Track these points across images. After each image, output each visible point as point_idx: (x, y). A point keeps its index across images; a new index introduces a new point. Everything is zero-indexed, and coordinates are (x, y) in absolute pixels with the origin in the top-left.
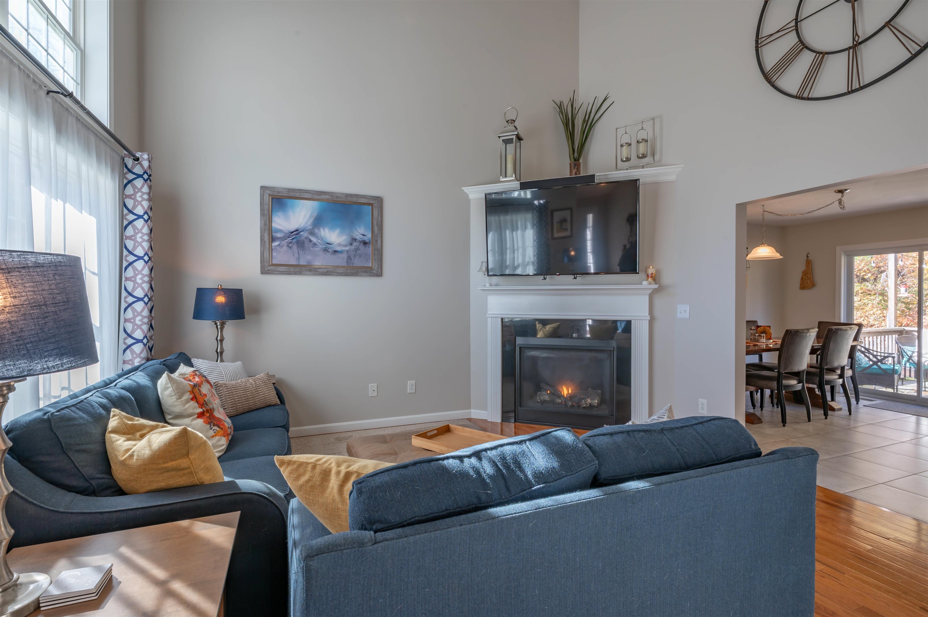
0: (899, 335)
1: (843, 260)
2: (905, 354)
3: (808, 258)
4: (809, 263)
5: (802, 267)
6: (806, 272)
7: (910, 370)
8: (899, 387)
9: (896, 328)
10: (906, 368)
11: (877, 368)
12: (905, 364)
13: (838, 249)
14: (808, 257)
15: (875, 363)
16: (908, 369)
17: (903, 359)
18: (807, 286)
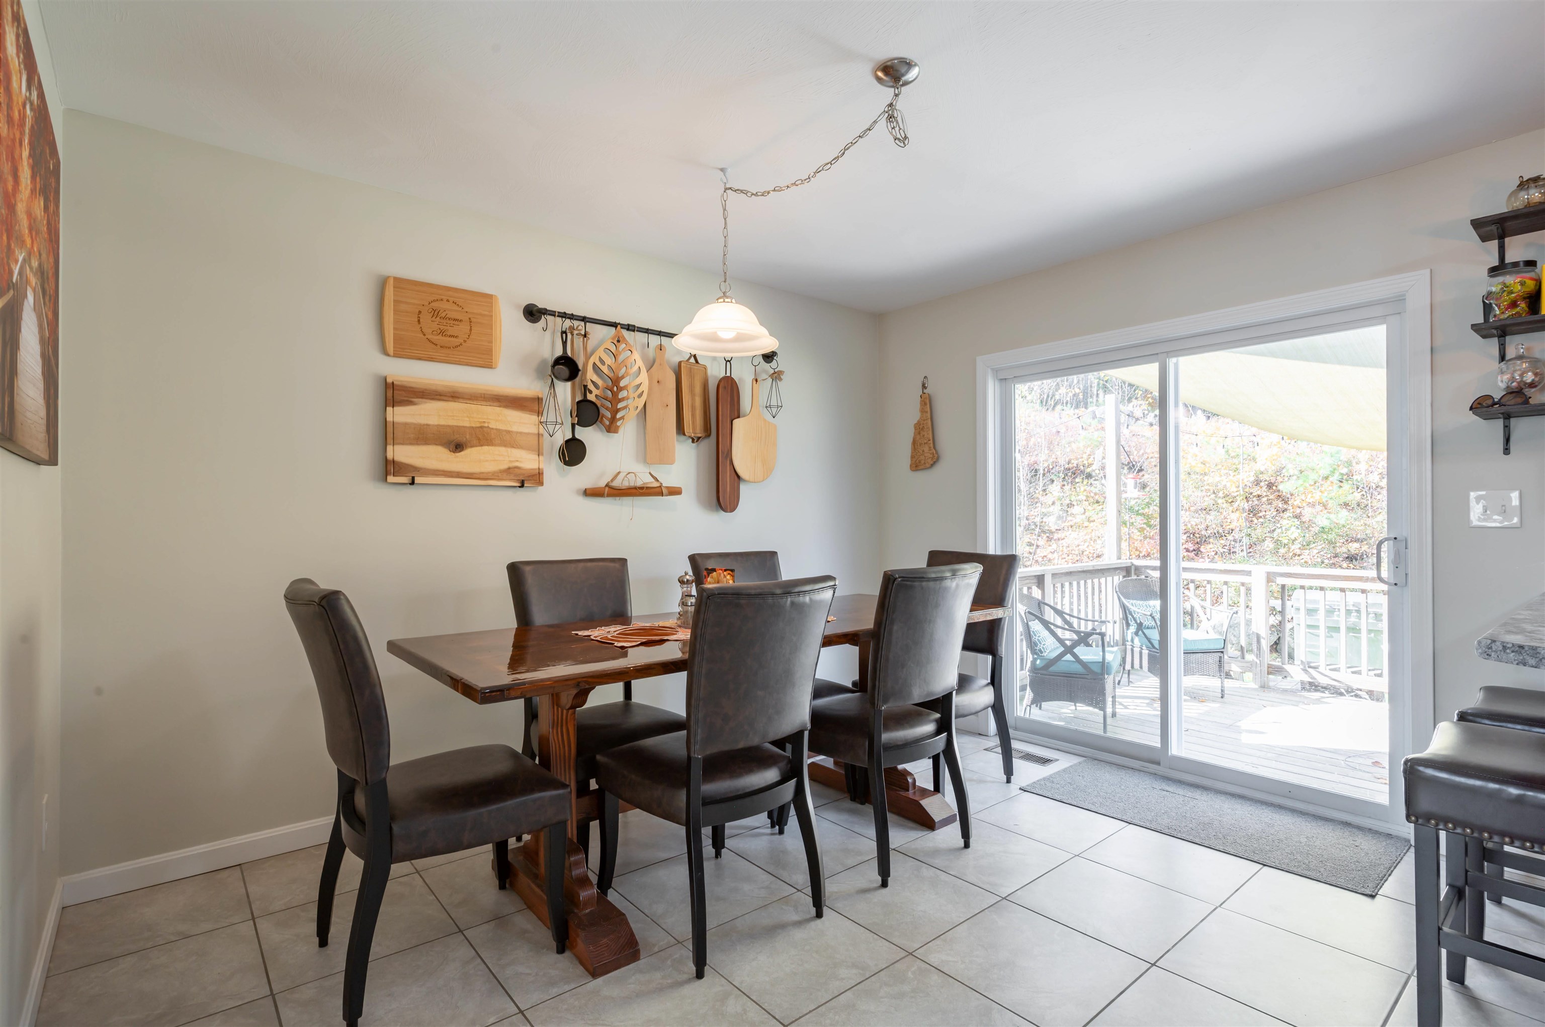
0: (1124, 577)
1: (992, 390)
2: (1130, 616)
3: (925, 391)
4: (927, 403)
5: (913, 414)
6: (921, 427)
7: (1141, 653)
8: (1119, 692)
9: (1119, 561)
10: (1135, 649)
11: (1073, 659)
12: (1132, 641)
13: (980, 361)
14: (924, 387)
15: (1069, 650)
16: (1137, 650)
17: (1128, 629)
18: (923, 462)
